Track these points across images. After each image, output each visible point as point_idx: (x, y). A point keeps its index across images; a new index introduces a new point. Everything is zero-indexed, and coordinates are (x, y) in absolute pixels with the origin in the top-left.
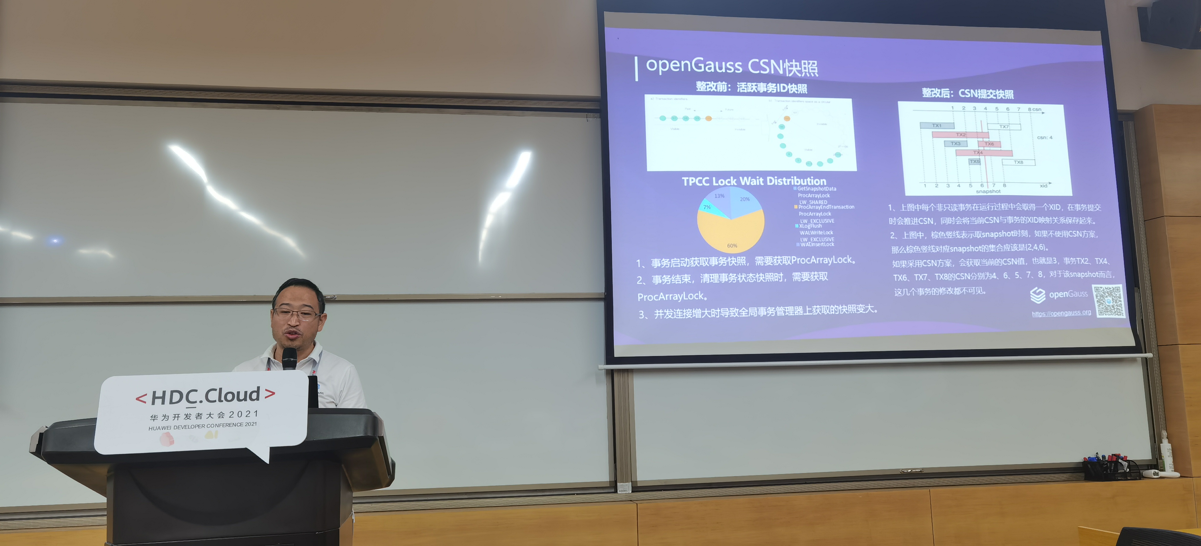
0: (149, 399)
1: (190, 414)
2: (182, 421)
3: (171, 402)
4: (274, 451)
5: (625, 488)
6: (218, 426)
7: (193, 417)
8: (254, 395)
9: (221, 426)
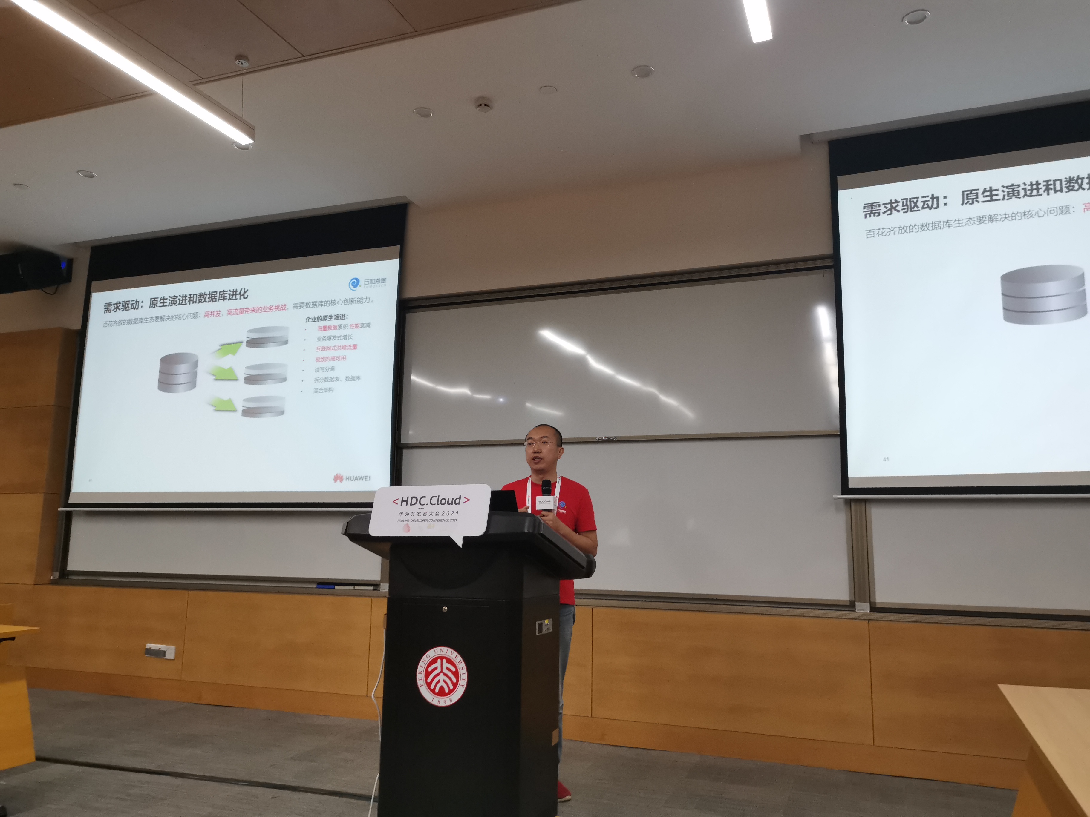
0: (399, 502)
1: (420, 512)
2: (416, 517)
3: (411, 505)
6: (435, 521)
7: (422, 514)
8: (456, 501)
9: (437, 521)
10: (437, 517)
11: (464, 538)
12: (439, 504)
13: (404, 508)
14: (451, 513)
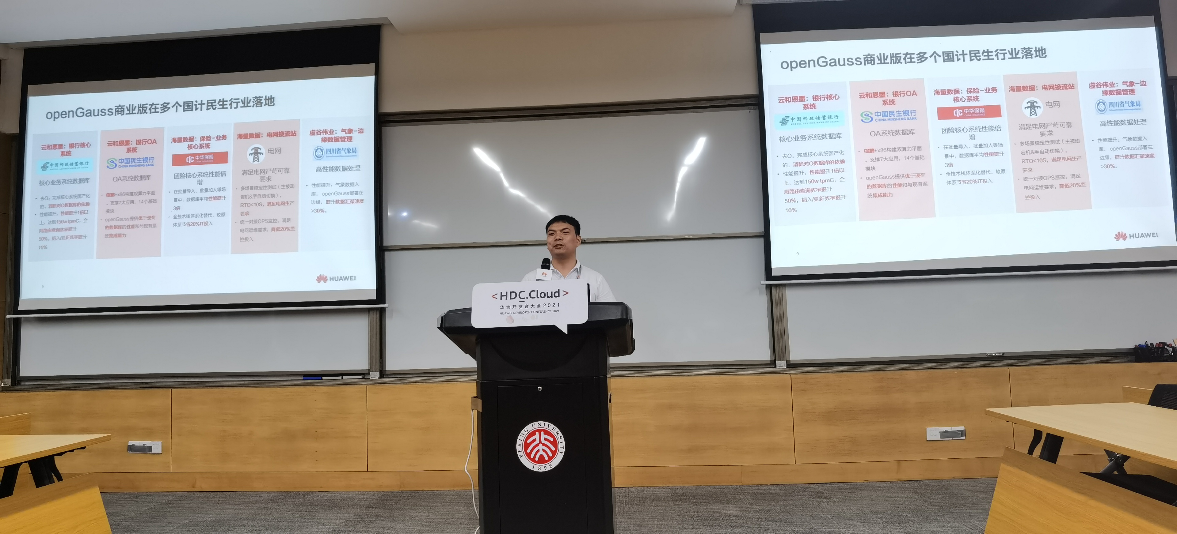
0: (499, 296)
1: (522, 305)
2: (517, 309)
3: (511, 299)
4: (570, 327)
5: (781, 365)
8: (556, 294)
9: (539, 312)
10: (539, 309)
11: (569, 326)
12: (539, 298)
13: (505, 302)
14: (552, 305)
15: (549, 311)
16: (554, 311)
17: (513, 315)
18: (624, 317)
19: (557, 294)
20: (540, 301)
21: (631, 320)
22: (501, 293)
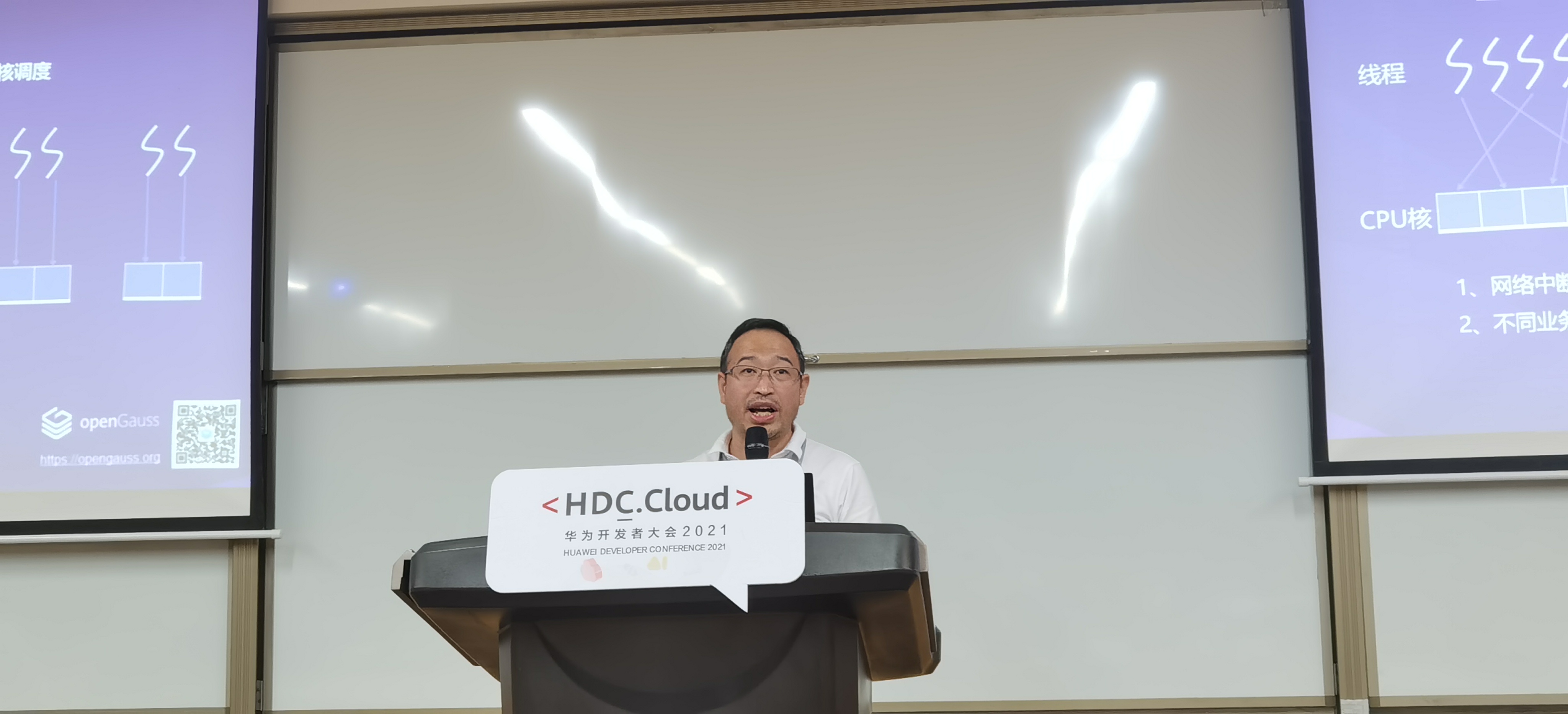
0: (561, 505)
1: (624, 531)
2: (612, 542)
3: (595, 512)
4: (753, 589)
6: (667, 549)
7: (628, 535)
9: (672, 550)
10: (671, 541)
11: (751, 588)
12: (671, 510)
13: (578, 521)
14: (706, 530)
15: (698, 548)
16: (712, 547)
17: (599, 558)
18: (906, 566)
19: (720, 501)
20: (675, 518)
21: (925, 575)
22: (569, 496)
